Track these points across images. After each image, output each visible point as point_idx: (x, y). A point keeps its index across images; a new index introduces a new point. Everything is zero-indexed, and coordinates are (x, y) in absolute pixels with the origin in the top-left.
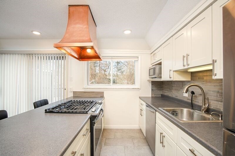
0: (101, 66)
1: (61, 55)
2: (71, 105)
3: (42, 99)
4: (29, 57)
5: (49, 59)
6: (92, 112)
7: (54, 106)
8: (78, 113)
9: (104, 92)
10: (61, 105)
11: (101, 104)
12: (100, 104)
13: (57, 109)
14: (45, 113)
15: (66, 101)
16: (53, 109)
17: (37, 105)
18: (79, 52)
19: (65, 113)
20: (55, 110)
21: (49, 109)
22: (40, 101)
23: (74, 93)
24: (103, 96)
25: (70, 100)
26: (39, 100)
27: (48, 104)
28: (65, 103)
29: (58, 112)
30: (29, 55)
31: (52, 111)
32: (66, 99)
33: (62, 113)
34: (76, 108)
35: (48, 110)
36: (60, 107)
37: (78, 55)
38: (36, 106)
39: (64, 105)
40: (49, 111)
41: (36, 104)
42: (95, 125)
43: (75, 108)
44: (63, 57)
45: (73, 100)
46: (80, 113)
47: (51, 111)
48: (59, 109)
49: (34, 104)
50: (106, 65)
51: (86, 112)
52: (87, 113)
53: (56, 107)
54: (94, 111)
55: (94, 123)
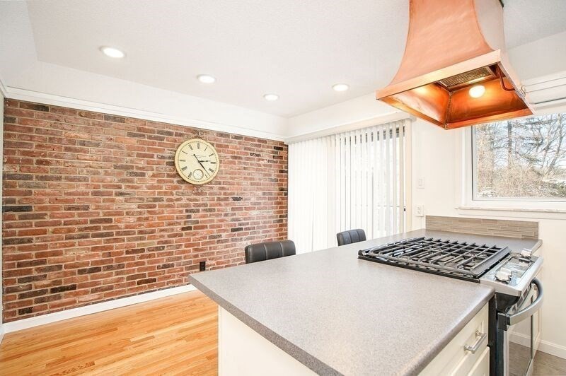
0: (513, 145)
1: (394, 124)
2: (423, 251)
3: (353, 228)
4: (329, 141)
5: (367, 141)
6: (498, 280)
7: (379, 246)
8: (447, 275)
9: (537, 223)
10: (395, 246)
11: (529, 260)
12: (528, 262)
13: (386, 255)
14: (359, 258)
15: (406, 238)
16: (376, 252)
17: (343, 240)
18: (444, 103)
19: (407, 267)
20: (380, 256)
21: (368, 252)
22: (349, 232)
23: (430, 219)
24: (537, 235)
25: (418, 237)
26: (348, 229)
27: (365, 240)
28: (405, 244)
29: (388, 263)
30: (329, 138)
31: (374, 257)
32: (407, 233)
33: (397, 265)
34: (438, 261)
35: (364, 254)
36: (393, 251)
37: (439, 111)
38: (341, 241)
39: (404, 248)
40: (367, 256)
41: (341, 238)
42: (510, 329)
43: (435, 259)
44: (398, 130)
45: (427, 238)
46: (450, 276)
47: (371, 257)
48: (390, 255)
49: (339, 236)
50: (537, 139)
51: (475, 277)
52: (479, 282)
53: (384, 250)
54: (506, 279)
55: (507, 322)
